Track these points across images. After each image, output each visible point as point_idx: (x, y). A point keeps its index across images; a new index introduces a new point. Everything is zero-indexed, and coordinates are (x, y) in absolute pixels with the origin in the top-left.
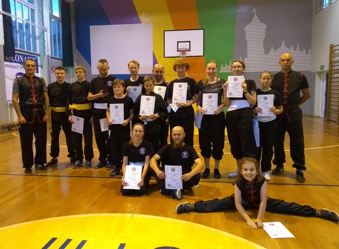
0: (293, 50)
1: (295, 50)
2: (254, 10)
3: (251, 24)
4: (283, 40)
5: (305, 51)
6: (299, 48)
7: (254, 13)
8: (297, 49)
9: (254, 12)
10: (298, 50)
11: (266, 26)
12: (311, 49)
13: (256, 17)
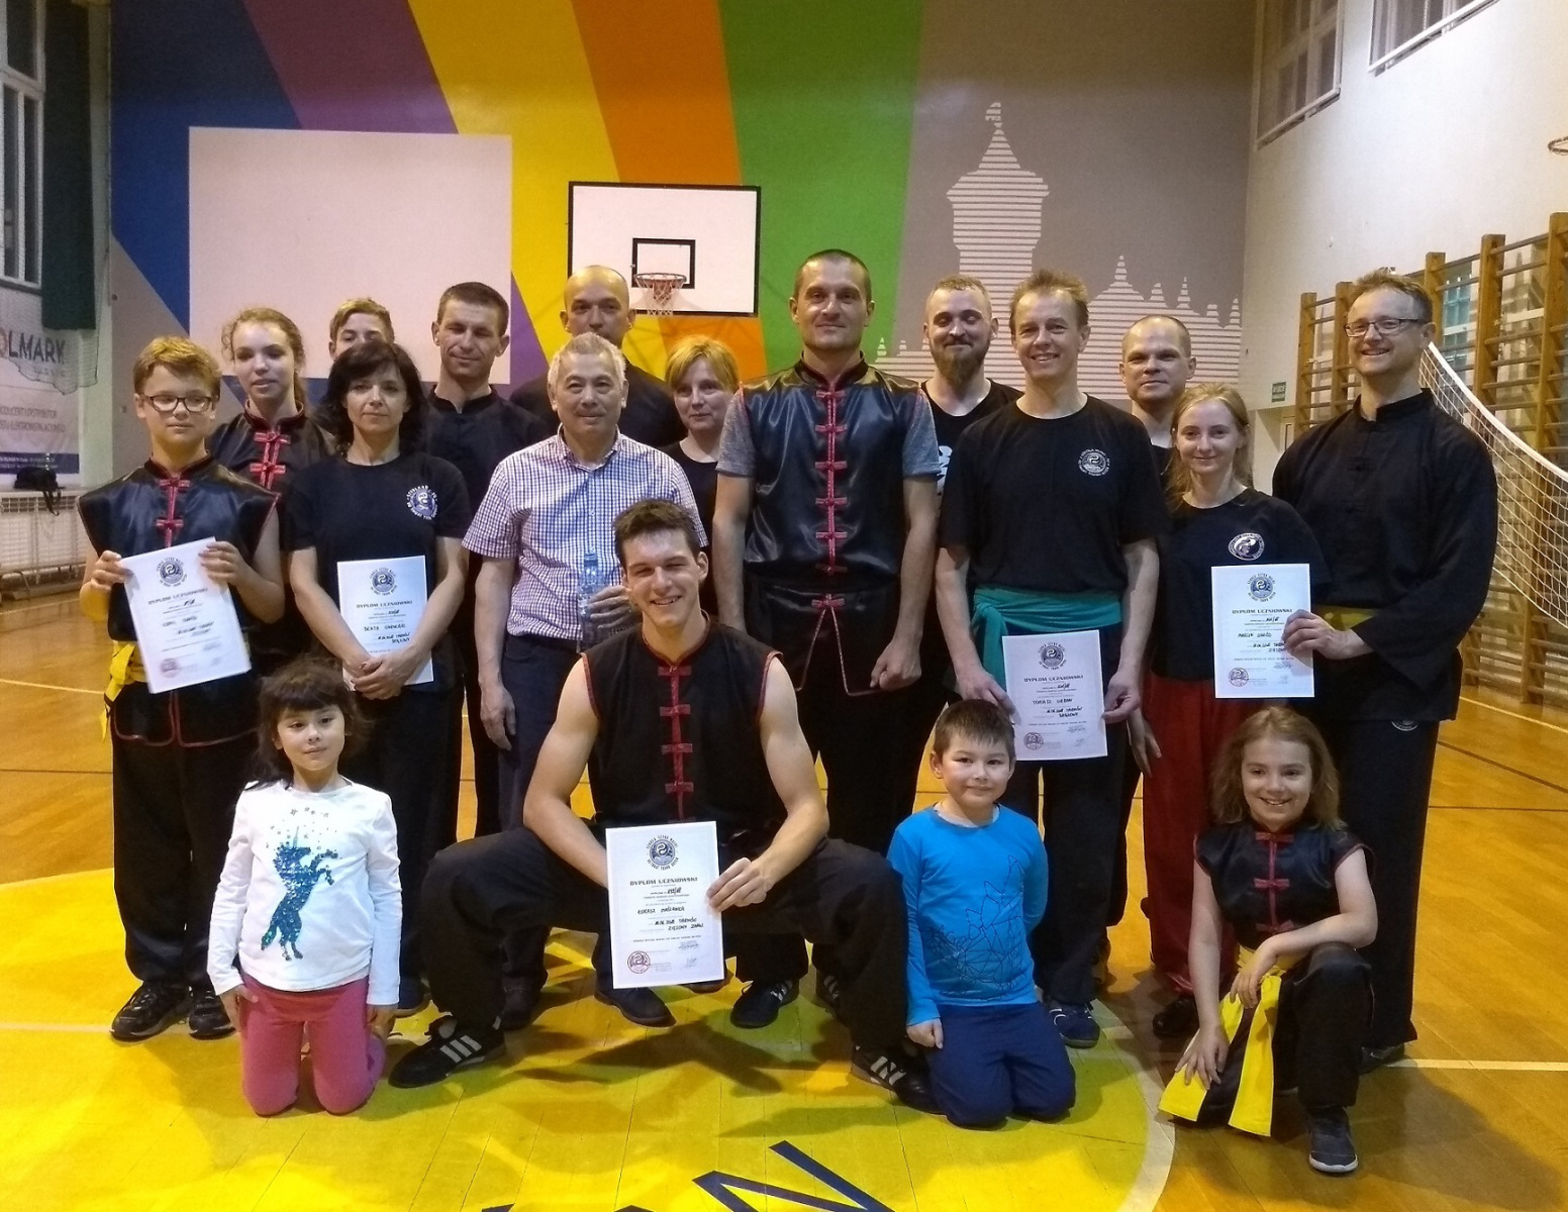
0: (1164, 305)
1: (1172, 303)
2: (993, 112)
3: (978, 173)
4: (1122, 257)
5: (1216, 313)
6: (1188, 299)
7: (992, 123)
8: (1179, 299)
9: (993, 118)
10: (1186, 306)
11: (1046, 187)
12: (1239, 304)
13: (999, 147)
